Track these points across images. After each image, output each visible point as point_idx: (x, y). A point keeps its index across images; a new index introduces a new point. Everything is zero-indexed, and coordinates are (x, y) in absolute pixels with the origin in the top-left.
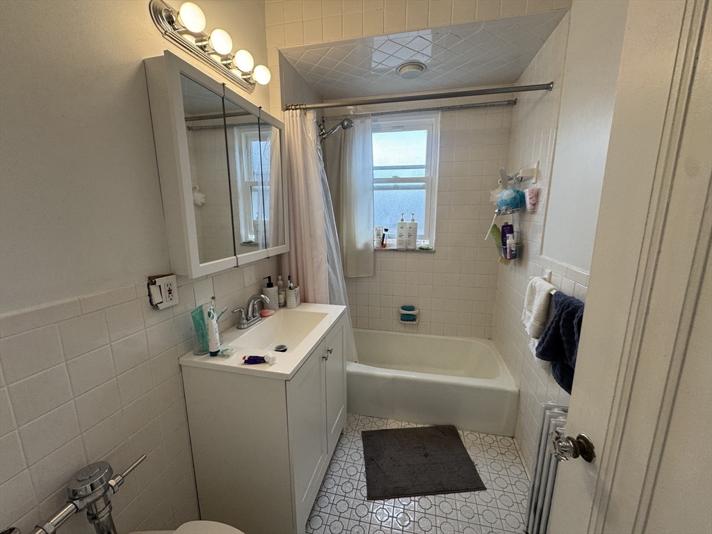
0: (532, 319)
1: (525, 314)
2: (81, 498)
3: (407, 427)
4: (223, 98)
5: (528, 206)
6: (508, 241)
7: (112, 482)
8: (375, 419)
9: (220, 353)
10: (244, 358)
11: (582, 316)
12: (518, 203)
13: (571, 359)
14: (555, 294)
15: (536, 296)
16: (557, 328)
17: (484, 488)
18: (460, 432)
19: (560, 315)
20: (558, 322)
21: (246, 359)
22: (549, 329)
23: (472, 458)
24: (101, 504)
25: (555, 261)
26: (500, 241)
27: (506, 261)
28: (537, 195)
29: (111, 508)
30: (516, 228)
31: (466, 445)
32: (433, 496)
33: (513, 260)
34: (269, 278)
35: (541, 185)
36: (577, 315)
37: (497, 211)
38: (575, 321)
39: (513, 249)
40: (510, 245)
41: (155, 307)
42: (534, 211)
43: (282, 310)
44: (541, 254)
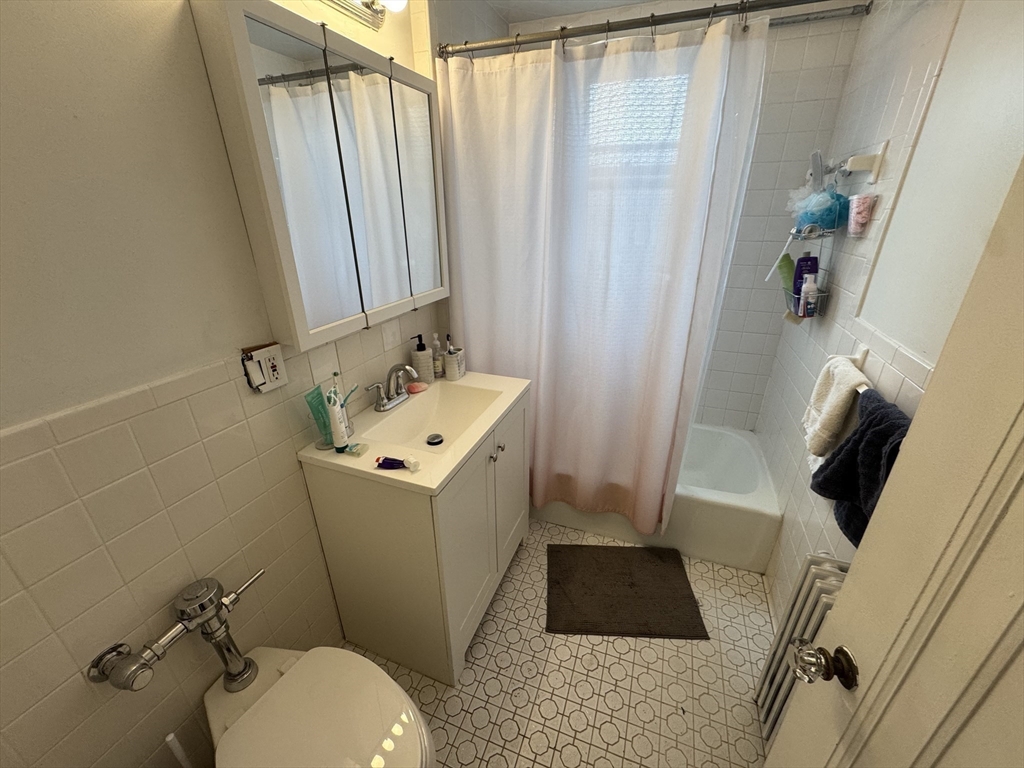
0: (817, 426)
1: (809, 414)
2: (190, 619)
3: (610, 544)
4: (324, 51)
5: (852, 226)
6: (804, 286)
7: (225, 601)
8: (568, 530)
9: (347, 449)
10: (378, 460)
11: (900, 442)
12: (835, 219)
13: (866, 503)
14: (866, 392)
15: (833, 389)
16: (853, 452)
17: (706, 637)
18: (686, 560)
19: (863, 433)
20: (857, 443)
21: (381, 461)
22: (842, 448)
23: (697, 596)
24: (215, 624)
25: (878, 333)
26: (791, 284)
27: (796, 318)
28: (872, 207)
29: (227, 627)
30: (823, 264)
31: (691, 577)
32: (634, 639)
33: (807, 320)
34: (420, 337)
35: (884, 189)
36: (891, 440)
37: (794, 231)
38: (886, 449)
39: (810, 300)
40: (807, 293)
41: (256, 390)
42: (861, 236)
43: (438, 384)
44: (858, 315)
